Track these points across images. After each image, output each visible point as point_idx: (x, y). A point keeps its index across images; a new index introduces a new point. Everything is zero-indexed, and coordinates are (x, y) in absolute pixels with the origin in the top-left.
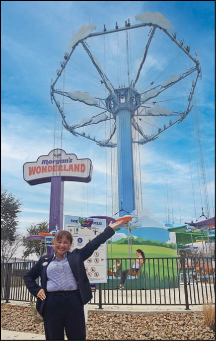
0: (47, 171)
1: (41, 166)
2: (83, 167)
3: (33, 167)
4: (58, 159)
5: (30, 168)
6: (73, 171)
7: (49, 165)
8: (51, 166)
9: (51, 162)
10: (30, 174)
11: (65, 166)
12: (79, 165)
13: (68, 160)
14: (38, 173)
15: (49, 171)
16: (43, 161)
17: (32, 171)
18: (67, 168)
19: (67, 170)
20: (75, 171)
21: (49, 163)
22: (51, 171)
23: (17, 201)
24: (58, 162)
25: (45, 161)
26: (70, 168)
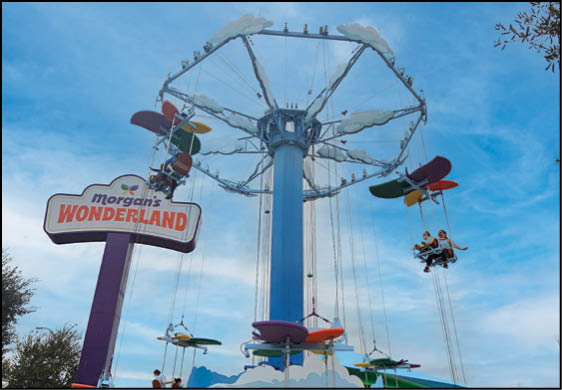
0: (102, 217)
1: (90, 205)
2: (182, 220)
3: (69, 206)
4: (131, 196)
5: (63, 206)
6: (158, 224)
7: (108, 205)
8: (111, 209)
9: (113, 200)
10: (61, 221)
11: (143, 212)
12: (173, 214)
13: (151, 201)
14: (79, 219)
15: (105, 218)
16: (96, 195)
17: (66, 214)
18: (148, 216)
19: (146, 222)
20: (164, 225)
21: (109, 202)
22: (110, 218)
23: (24, 284)
24: (128, 202)
25: (100, 196)
26: (153, 219)
